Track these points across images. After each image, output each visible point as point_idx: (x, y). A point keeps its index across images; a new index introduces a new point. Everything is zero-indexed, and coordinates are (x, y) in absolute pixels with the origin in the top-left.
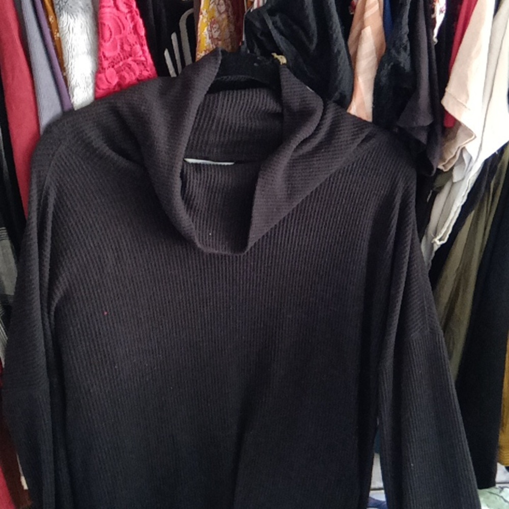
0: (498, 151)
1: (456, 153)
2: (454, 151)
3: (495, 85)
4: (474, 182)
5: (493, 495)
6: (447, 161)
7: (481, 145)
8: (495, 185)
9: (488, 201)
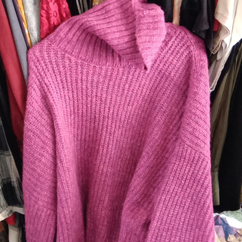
0: (239, 41)
1: (219, 43)
2: (218, 42)
3: (237, 8)
4: (227, 58)
5: (238, 213)
6: (215, 48)
7: (231, 39)
8: (238, 58)
9: (235, 68)
